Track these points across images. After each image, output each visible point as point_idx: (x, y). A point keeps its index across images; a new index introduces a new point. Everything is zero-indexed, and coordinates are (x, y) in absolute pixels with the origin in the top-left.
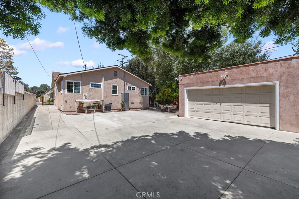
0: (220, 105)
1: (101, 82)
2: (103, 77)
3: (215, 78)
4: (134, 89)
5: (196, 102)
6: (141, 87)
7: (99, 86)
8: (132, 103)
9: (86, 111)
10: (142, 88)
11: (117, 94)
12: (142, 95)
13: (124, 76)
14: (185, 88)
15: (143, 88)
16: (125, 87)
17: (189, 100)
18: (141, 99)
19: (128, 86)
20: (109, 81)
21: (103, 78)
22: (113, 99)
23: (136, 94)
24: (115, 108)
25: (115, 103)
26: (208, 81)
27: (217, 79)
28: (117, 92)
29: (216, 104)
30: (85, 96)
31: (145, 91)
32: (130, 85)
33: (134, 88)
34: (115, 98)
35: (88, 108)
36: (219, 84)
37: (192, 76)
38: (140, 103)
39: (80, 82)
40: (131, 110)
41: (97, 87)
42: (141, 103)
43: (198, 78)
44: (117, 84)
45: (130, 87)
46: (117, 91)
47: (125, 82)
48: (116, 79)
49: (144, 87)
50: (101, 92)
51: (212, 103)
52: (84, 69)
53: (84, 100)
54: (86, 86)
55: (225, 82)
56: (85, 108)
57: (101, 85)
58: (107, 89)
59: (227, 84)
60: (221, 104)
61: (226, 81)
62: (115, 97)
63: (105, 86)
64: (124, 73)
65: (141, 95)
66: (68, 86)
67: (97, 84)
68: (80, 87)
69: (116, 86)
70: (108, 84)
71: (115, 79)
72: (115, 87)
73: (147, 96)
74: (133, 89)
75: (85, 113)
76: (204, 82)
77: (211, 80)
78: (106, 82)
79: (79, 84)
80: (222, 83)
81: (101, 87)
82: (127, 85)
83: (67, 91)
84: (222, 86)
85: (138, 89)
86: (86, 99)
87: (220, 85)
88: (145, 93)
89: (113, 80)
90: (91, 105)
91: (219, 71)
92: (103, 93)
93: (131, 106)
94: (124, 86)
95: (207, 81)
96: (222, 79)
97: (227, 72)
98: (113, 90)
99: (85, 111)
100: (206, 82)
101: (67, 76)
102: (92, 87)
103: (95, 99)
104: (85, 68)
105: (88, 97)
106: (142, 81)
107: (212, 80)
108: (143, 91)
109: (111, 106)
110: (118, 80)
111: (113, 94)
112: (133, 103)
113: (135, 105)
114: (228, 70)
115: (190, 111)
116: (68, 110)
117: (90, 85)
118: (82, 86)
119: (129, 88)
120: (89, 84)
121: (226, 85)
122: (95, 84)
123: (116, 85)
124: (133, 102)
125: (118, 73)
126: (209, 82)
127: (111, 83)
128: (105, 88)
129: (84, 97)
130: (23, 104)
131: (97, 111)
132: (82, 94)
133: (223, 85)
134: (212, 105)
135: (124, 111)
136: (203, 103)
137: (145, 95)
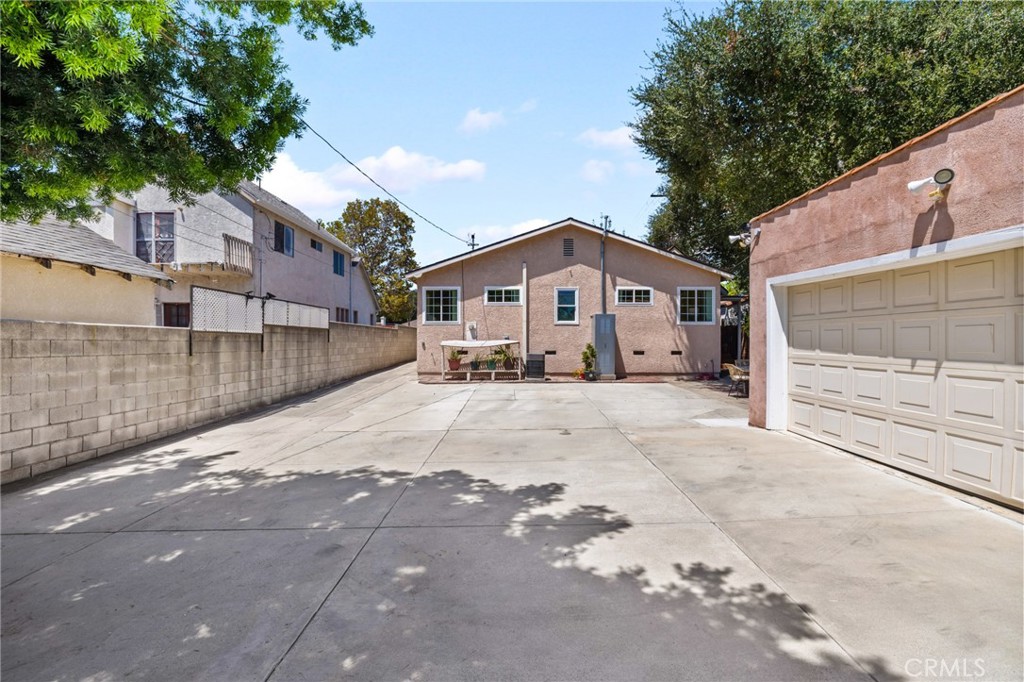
0: (935, 375)
1: (520, 282)
2: (525, 265)
3: (891, 202)
4: (648, 299)
5: (818, 351)
6: (679, 289)
7: (511, 296)
8: (636, 353)
9: (468, 375)
10: (682, 292)
11: (573, 319)
12: (683, 318)
13: (603, 253)
14: (769, 282)
15: (692, 293)
16: (608, 294)
17: (791, 343)
18: (680, 338)
19: (618, 288)
20: (547, 278)
21: (525, 271)
22: (559, 338)
23: (657, 315)
24: (568, 371)
25: (566, 353)
26: (857, 227)
27: (899, 208)
28: (576, 313)
29: (913, 366)
30: (472, 330)
31: (701, 302)
32: (629, 282)
33: (647, 293)
34: (566, 335)
35: (475, 365)
36: (910, 239)
37: (792, 211)
38: (673, 353)
39: (459, 289)
40: (629, 378)
41: (508, 299)
42: (679, 353)
43: (815, 220)
44: (575, 284)
45: (630, 292)
46: (573, 309)
47: (608, 276)
48: (569, 269)
49: (696, 289)
50: (520, 315)
51: (891, 359)
52: (470, 249)
53: (469, 343)
54: (473, 300)
55: (948, 216)
56: (466, 365)
57: (517, 292)
58: (539, 306)
59: (957, 228)
60: (938, 368)
61: (951, 210)
62: (566, 332)
63: (531, 293)
64: (603, 243)
65: (678, 322)
66: (430, 302)
67: (507, 292)
68: (459, 303)
69: (573, 293)
70: (541, 287)
71: (567, 266)
72: (566, 297)
73: (713, 323)
74: (643, 296)
75: (466, 379)
76: (840, 237)
77: (871, 220)
78: (533, 281)
79: (456, 296)
80: (931, 229)
81: (518, 299)
82: (614, 285)
83: (427, 316)
84: (928, 252)
85: (664, 297)
86: (475, 337)
87: (916, 244)
88: (701, 310)
89: (559, 272)
90: (487, 356)
91: (913, 155)
92: (525, 318)
93: (631, 363)
94: (600, 289)
95: (853, 229)
96: (926, 204)
97: (957, 146)
98: (559, 308)
99: (466, 373)
100: (851, 233)
101: (424, 274)
102: (491, 299)
103: (501, 339)
104: (473, 245)
105: (479, 333)
106: (679, 262)
107: (877, 218)
108: (692, 302)
109: (543, 362)
110: (579, 269)
111: (559, 319)
112: (642, 353)
113: (652, 361)
114: (962, 133)
115: (797, 399)
116: (427, 371)
117: (486, 295)
118: (463, 300)
119: (626, 296)
120: (483, 294)
121: (949, 237)
122: (500, 292)
123: (570, 287)
124: (638, 349)
125: (578, 245)
126: (861, 230)
127: (553, 282)
128: (531, 302)
129: (468, 334)
130: (309, 353)
131: (500, 377)
132: (464, 324)
133: (931, 243)
134: (889, 371)
135: (593, 380)
136: (850, 356)
137: (701, 318)
